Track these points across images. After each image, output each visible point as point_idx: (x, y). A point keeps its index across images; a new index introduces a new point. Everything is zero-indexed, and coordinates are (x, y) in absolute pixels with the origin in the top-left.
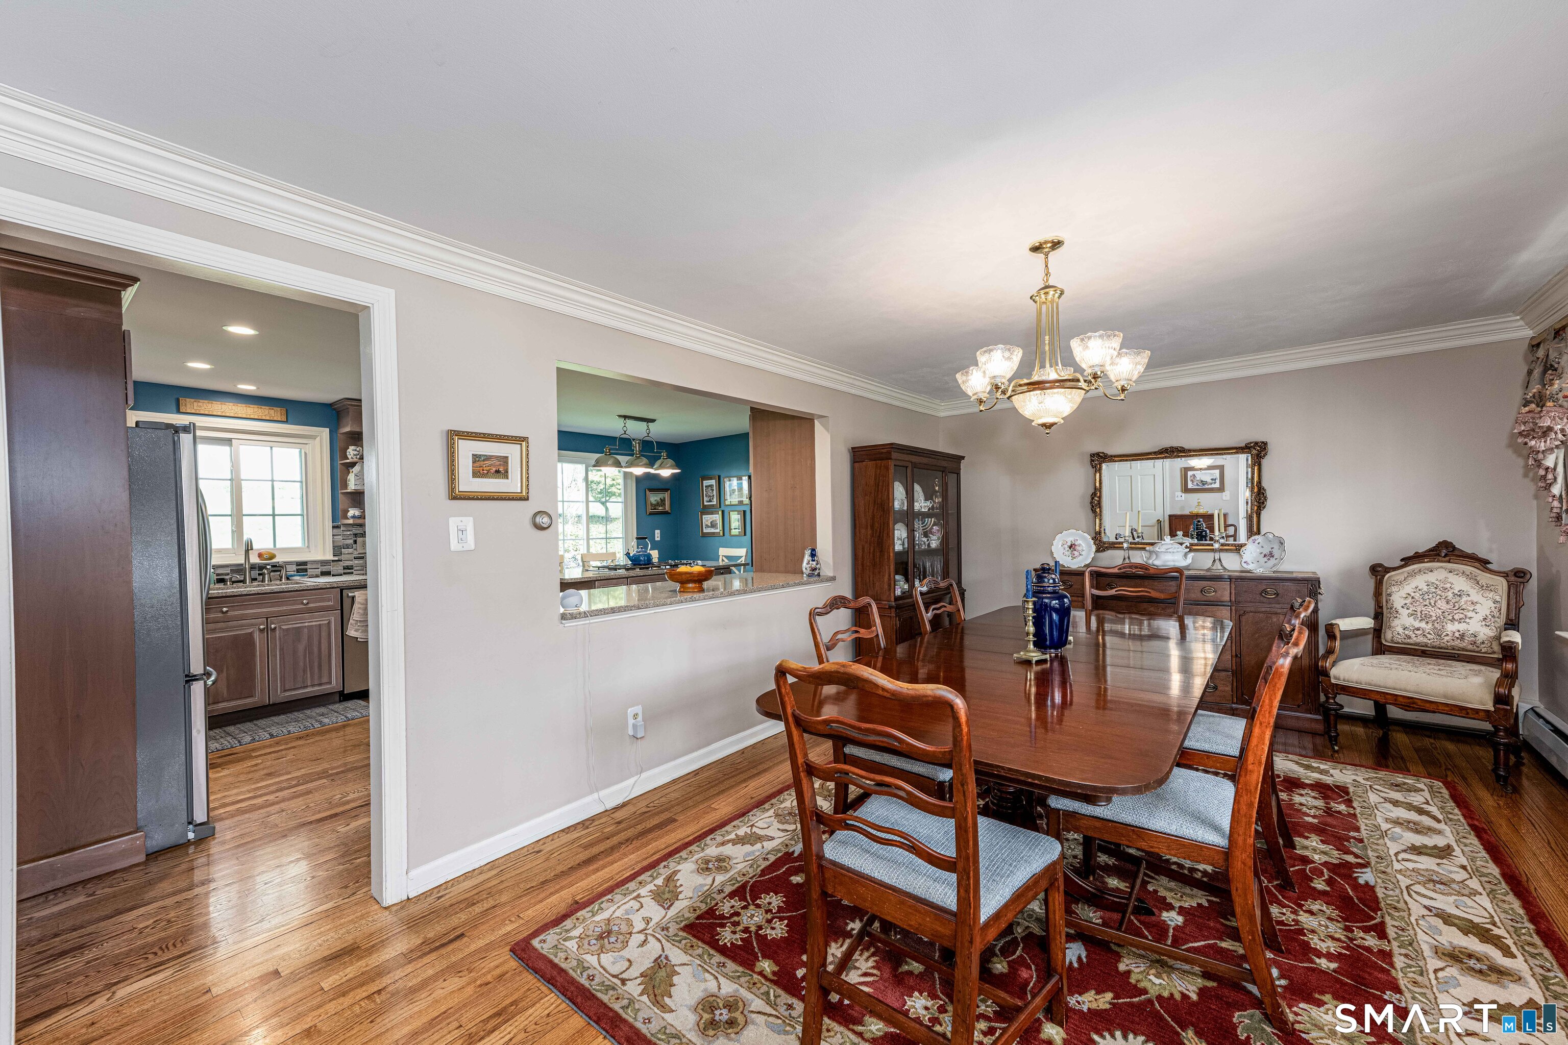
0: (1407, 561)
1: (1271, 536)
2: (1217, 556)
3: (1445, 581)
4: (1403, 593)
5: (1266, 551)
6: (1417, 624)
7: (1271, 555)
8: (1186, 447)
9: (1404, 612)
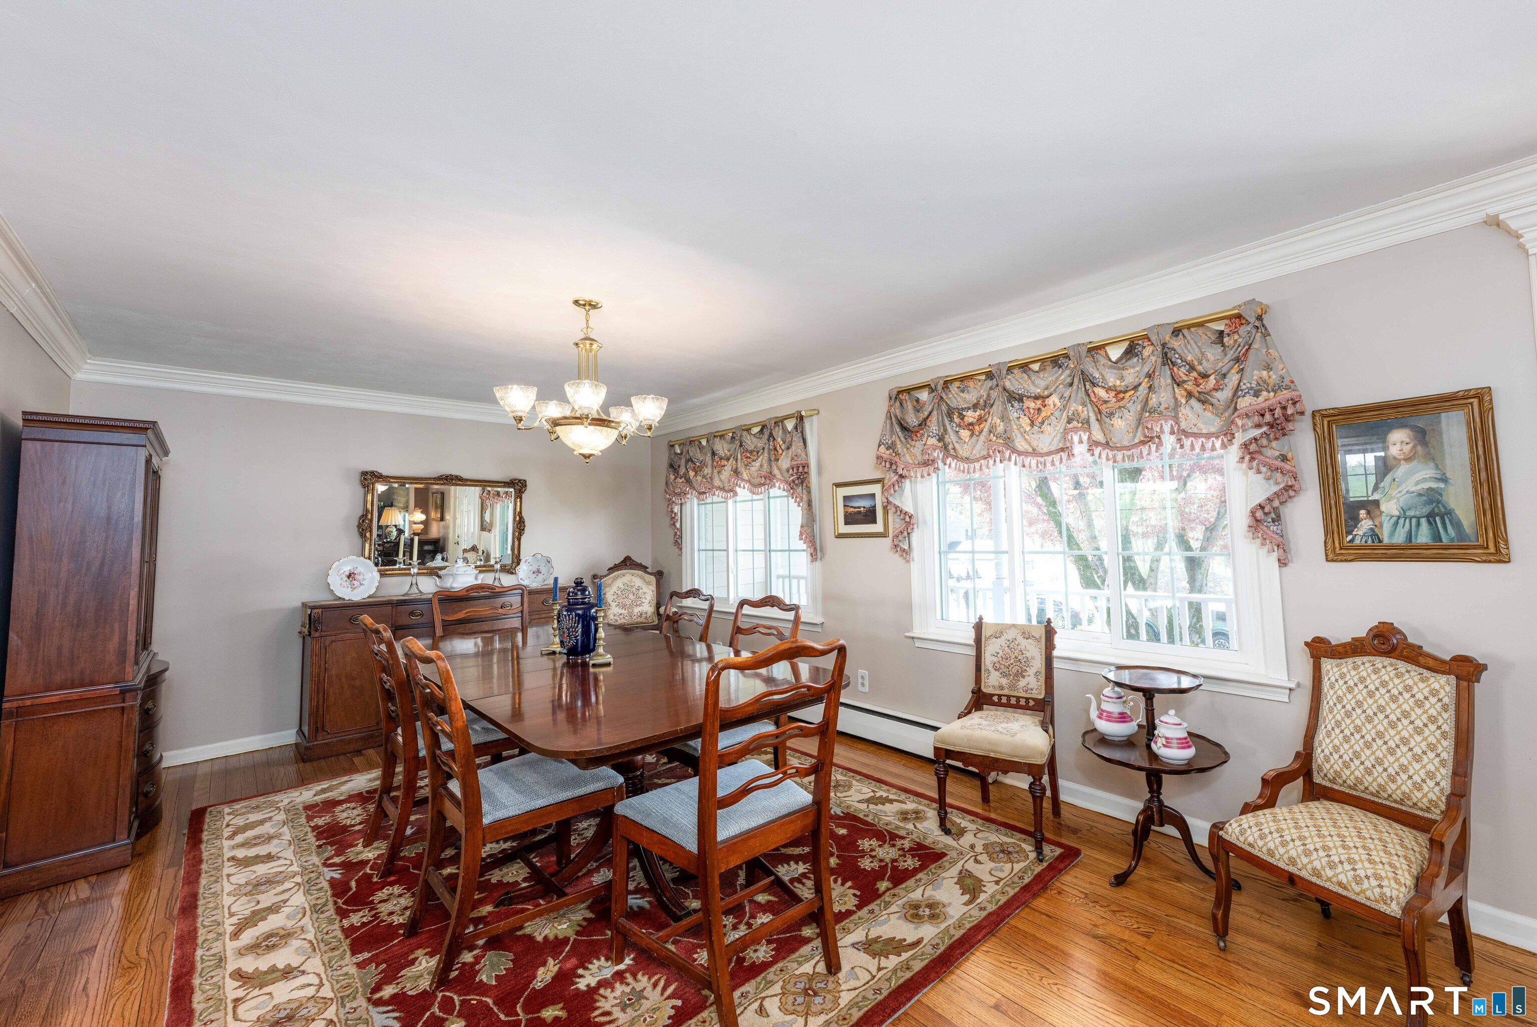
0: (612, 570)
1: (539, 556)
2: (497, 575)
3: (631, 581)
4: (612, 592)
5: (535, 568)
6: (621, 611)
7: (539, 572)
8: (465, 475)
9: (613, 604)
